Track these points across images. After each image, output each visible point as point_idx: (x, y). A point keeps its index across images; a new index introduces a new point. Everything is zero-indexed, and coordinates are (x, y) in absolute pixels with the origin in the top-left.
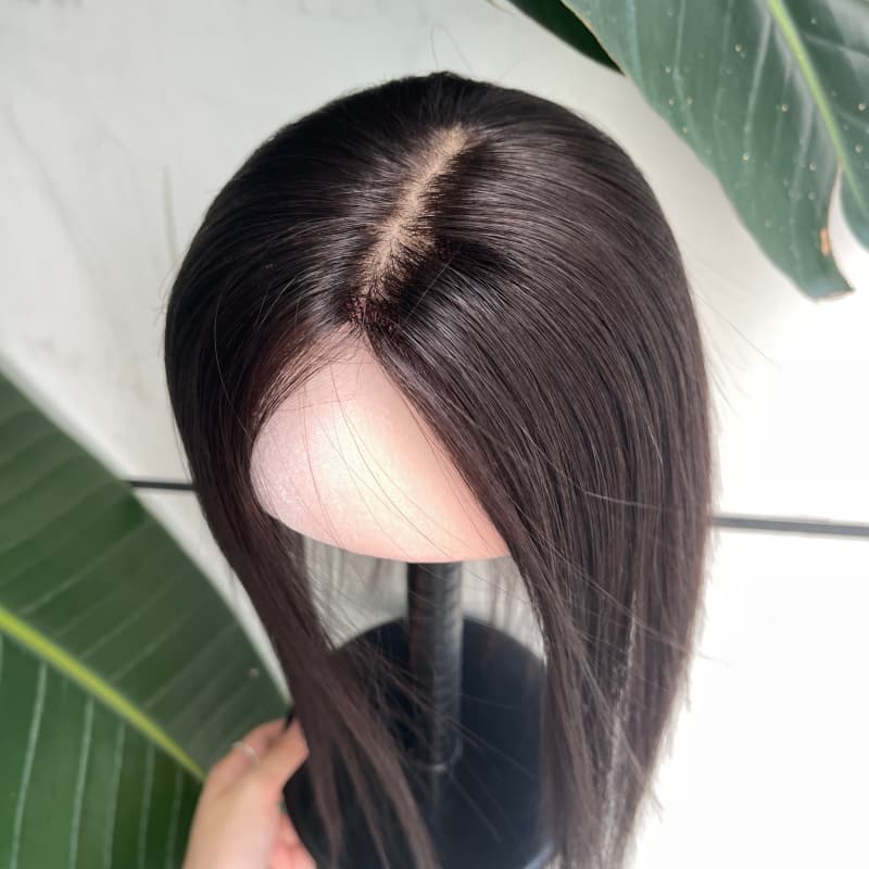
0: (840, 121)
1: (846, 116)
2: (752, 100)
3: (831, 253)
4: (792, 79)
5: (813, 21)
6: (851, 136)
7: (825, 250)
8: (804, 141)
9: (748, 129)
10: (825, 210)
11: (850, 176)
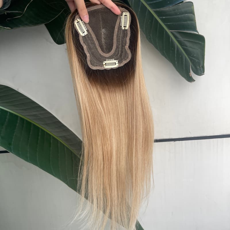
0: (189, 58)
1: (190, 57)
2: (176, 56)
3: (191, 76)
4: (181, 52)
5: (183, 44)
6: (191, 60)
7: (190, 76)
8: (184, 60)
9: (176, 59)
10: (190, 70)
11: (192, 65)
